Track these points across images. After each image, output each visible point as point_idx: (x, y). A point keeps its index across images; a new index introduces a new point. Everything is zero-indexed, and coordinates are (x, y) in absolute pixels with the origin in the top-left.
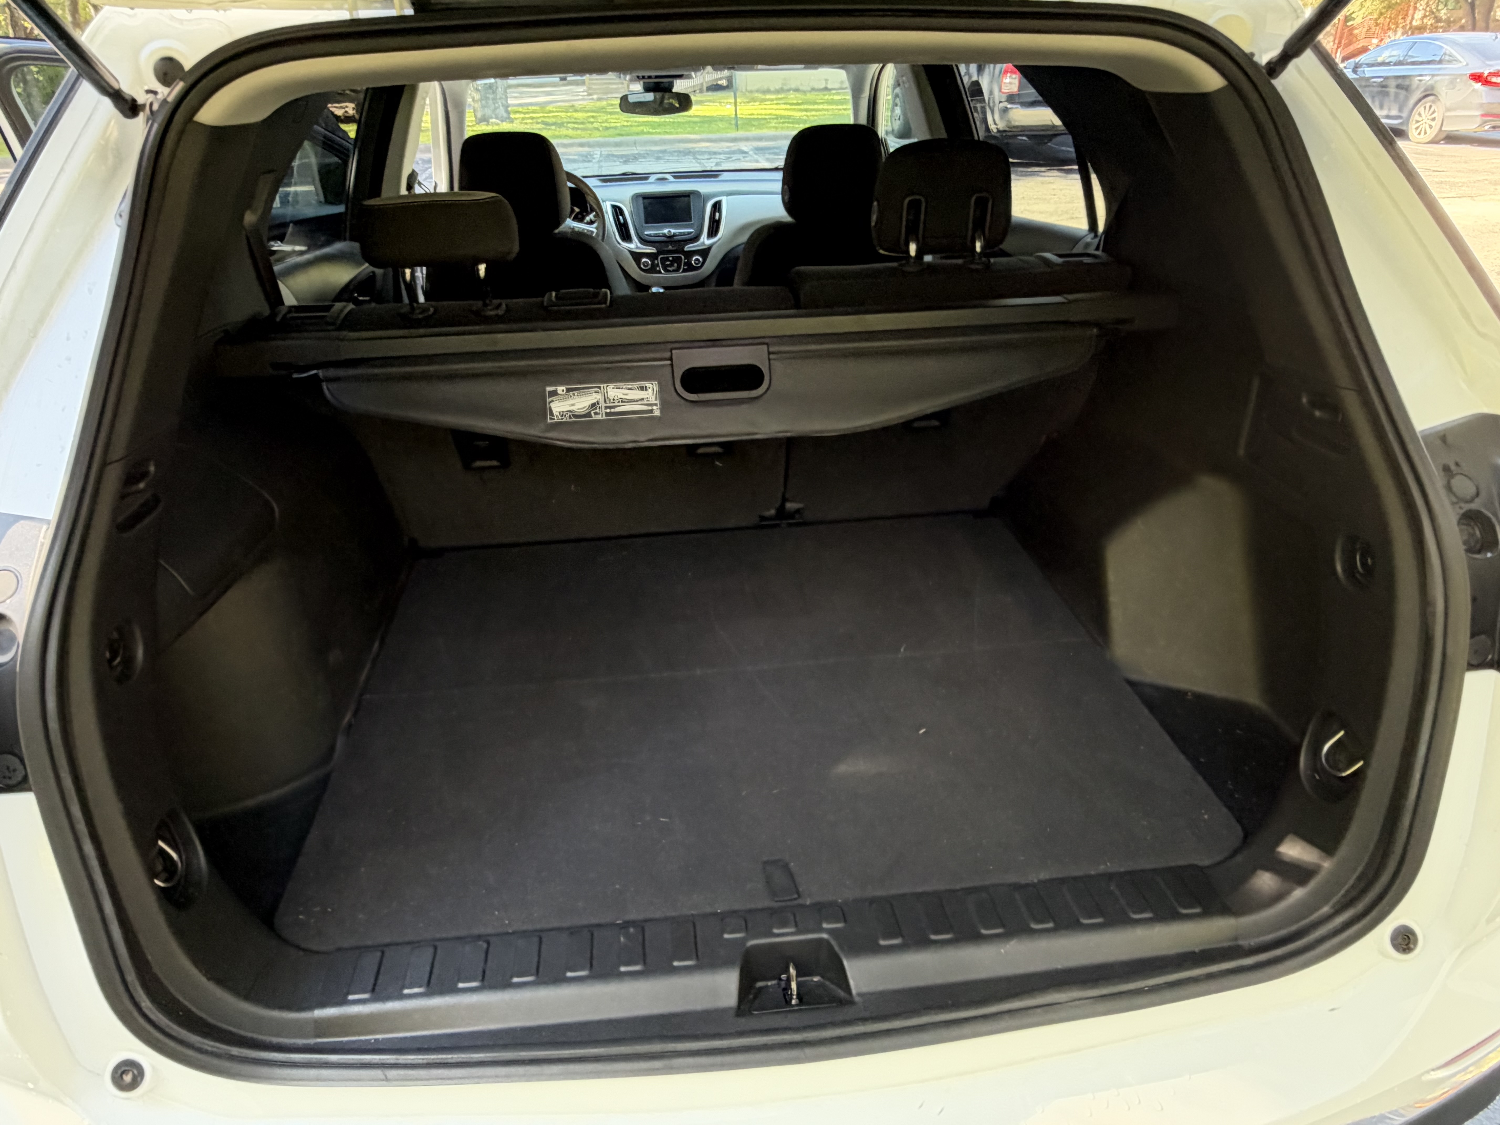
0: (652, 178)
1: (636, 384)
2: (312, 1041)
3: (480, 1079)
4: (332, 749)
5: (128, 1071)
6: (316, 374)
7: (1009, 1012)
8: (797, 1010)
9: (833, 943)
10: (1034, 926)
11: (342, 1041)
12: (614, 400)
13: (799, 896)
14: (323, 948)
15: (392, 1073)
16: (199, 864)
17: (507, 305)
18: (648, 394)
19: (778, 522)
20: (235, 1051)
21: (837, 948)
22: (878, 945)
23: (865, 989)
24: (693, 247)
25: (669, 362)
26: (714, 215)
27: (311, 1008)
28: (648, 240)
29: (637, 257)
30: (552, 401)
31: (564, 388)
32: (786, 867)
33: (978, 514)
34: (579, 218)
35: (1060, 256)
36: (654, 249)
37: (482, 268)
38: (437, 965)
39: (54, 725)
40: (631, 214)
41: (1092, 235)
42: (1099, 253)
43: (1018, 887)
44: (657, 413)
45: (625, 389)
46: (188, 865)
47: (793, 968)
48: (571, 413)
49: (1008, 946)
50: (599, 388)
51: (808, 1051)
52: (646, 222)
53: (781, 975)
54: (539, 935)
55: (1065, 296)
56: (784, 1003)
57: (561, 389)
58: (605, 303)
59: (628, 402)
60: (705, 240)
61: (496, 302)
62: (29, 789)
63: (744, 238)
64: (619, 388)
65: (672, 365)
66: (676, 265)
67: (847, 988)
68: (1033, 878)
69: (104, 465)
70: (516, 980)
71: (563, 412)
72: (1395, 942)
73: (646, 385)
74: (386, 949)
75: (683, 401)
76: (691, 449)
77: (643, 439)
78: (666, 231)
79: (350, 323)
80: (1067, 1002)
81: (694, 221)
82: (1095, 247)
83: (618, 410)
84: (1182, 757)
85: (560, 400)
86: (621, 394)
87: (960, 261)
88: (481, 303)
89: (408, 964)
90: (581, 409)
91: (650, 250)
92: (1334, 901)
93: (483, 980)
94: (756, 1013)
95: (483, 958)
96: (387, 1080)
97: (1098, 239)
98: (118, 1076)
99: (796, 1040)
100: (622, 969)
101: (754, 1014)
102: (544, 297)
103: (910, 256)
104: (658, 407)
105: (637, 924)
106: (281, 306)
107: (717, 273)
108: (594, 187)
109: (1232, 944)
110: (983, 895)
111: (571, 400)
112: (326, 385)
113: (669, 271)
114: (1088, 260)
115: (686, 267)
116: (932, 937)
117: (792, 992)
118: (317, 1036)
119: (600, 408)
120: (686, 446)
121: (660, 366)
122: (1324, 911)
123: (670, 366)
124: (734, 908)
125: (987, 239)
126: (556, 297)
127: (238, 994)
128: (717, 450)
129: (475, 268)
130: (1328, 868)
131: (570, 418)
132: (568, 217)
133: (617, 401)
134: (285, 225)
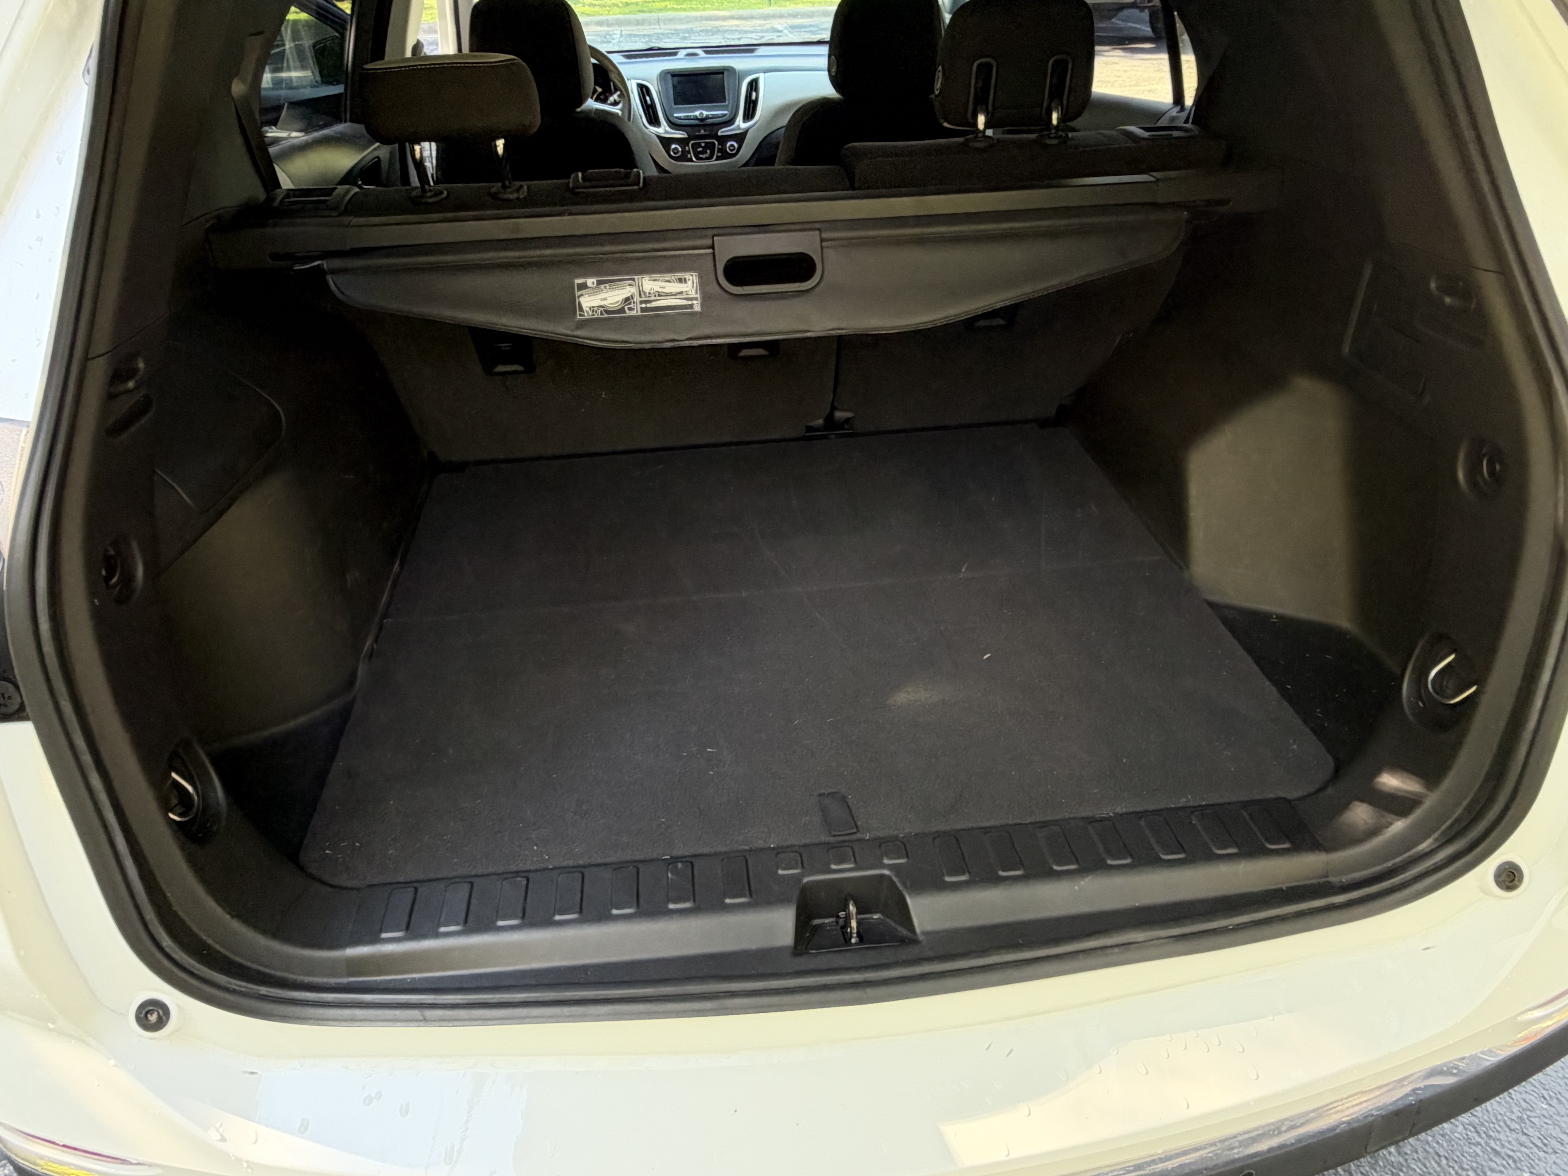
0: (682, 54)
1: (673, 276)
2: (345, 980)
3: (522, 1020)
4: (354, 675)
5: (153, 1010)
6: (318, 265)
8: (858, 949)
9: (894, 879)
10: (1110, 862)
11: (376, 981)
12: (650, 293)
13: (858, 831)
14: (351, 884)
15: (430, 1013)
16: (217, 797)
17: (528, 188)
18: (687, 287)
19: (827, 433)
20: (263, 990)
21: (899, 885)
22: (944, 881)
23: (929, 928)
24: (726, 131)
25: (710, 251)
26: (751, 95)
27: (342, 946)
28: (679, 123)
29: (666, 142)
30: (582, 295)
31: (594, 280)
32: (844, 799)
33: (1043, 423)
34: (602, 98)
35: (1147, 129)
36: (685, 133)
37: (500, 144)
38: (474, 901)
39: (49, 648)
40: (659, 94)
41: (1178, 108)
42: (1189, 125)
43: (1091, 820)
44: (697, 308)
45: (662, 281)
46: (205, 798)
47: (852, 905)
48: (602, 309)
49: (1082, 883)
50: (633, 280)
51: (870, 991)
52: (676, 104)
53: (839, 912)
54: (581, 870)
55: (1154, 174)
56: (842, 940)
57: (591, 282)
58: (638, 184)
59: (666, 296)
60: (740, 124)
61: (516, 183)
62: (26, 718)
63: (784, 121)
64: (655, 280)
65: (714, 254)
66: (708, 151)
67: (911, 926)
68: (1107, 811)
69: (86, 358)
70: (558, 918)
71: (593, 307)
72: (1499, 879)
73: (685, 277)
74: (420, 886)
75: (726, 295)
76: (734, 351)
77: (683, 337)
78: (697, 113)
79: (356, 207)
80: (1145, 941)
81: (729, 102)
82: (1183, 121)
83: (654, 304)
84: (1267, 683)
85: (590, 295)
86: (658, 287)
87: (1033, 136)
88: (500, 184)
89: (443, 901)
90: (613, 304)
91: (679, 135)
92: (1436, 835)
93: (523, 917)
94: (814, 952)
95: (523, 894)
96: (425, 1020)
97: (1186, 112)
98: (142, 1015)
99: (856, 980)
100: (671, 906)
101: (812, 953)
102: (570, 178)
103: (978, 129)
104: (699, 302)
105: (684, 860)
106: (278, 190)
107: (753, 161)
108: (619, 63)
109: (1322, 880)
110: (1055, 828)
111: (602, 294)
112: (332, 278)
113: (702, 159)
114: (1176, 134)
115: (719, 154)
116: (1002, 873)
117: (851, 931)
118: (350, 975)
119: (634, 303)
120: (730, 345)
121: (701, 255)
122: (1424, 846)
123: (711, 255)
124: (789, 843)
125: (1064, 111)
126: (583, 178)
127: (264, 932)
128: (761, 352)
129: (493, 144)
130: (1431, 800)
131: (602, 314)
132: (591, 96)
133: (654, 295)
134: (278, 108)
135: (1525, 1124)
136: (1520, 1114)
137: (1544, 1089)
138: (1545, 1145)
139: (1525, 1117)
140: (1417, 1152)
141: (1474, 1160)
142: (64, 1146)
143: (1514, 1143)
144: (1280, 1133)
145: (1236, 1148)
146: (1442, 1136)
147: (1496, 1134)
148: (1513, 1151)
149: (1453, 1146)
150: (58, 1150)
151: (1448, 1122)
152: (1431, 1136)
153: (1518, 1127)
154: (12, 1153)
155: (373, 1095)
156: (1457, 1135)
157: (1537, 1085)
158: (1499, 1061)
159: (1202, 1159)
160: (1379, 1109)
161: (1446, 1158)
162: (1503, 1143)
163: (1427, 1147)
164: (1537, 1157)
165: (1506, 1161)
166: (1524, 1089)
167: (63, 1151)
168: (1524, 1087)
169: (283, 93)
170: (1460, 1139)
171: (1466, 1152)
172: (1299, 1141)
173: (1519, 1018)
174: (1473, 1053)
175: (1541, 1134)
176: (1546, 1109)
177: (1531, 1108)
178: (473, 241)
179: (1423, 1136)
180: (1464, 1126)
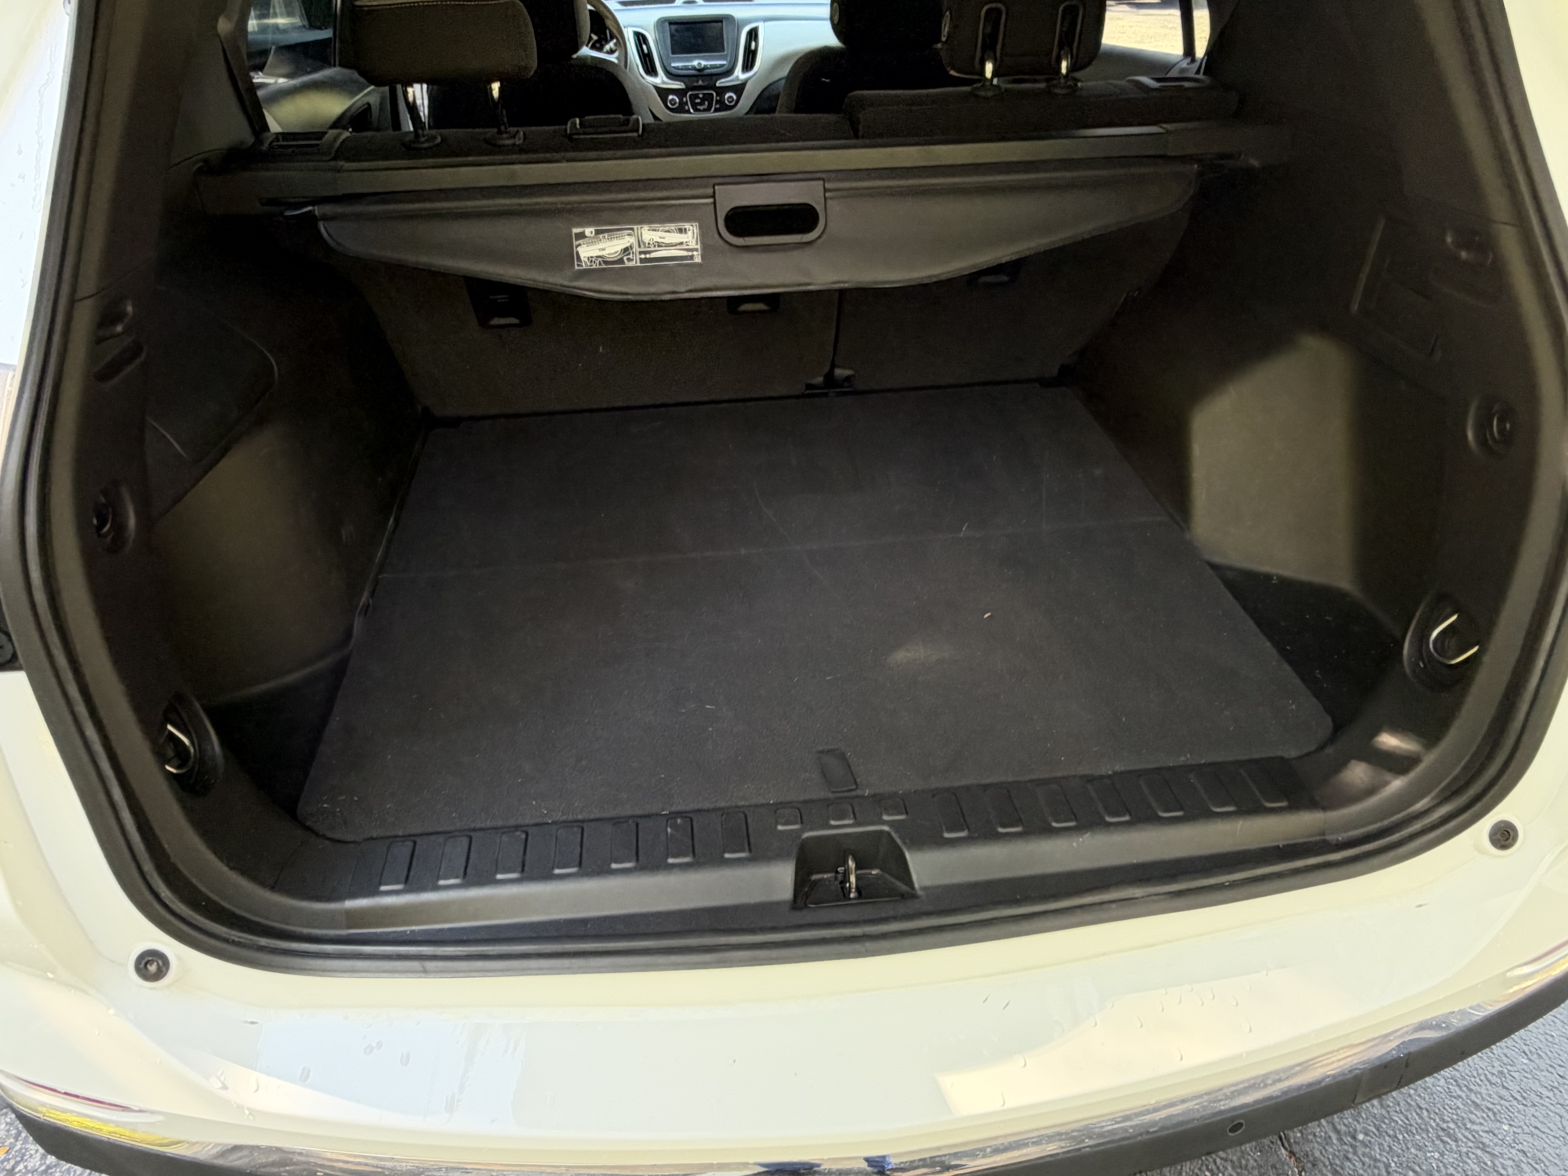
0: (679, 2)
1: (672, 226)
2: (344, 932)
4: (350, 630)
5: (153, 961)
6: (310, 211)
7: (1081, 907)
8: (857, 904)
9: (894, 835)
10: (1109, 819)
11: (375, 933)
12: (649, 244)
13: (857, 787)
14: (349, 837)
15: (430, 965)
16: (212, 748)
17: (524, 134)
18: (688, 237)
19: (826, 391)
20: (263, 941)
21: (899, 841)
22: (942, 837)
23: (928, 883)
24: (728, 81)
25: (711, 200)
26: (750, 46)
27: (341, 898)
28: (677, 73)
29: (663, 93)
30: (580, 245)
31: (592, 229)
32: (843, 757)
33: (1045, 383)
34: (598, 46)
35: (1158, 80)
36: (682, 84)
37: (496, 87)
38: (473, 855)
39: (40, 597)
40: (656, 43)
41: (1189, 60)
42: (1201, 76)
43: (1089, 779)
44: (698, 259)
45: (661, 231)
46: (201, 750)
47: (852, 861)
48: (600, 259)
49: (1081, 840)
50: (632, 229)
51: (869, 945)
52: (673, 53)
53: (838, 868)
54: (581, 824)
55: (1164, 125)
56: (841, 895)
57: (589, 231)
58: (637, 131)
59: (665, 246)
60: (739, 74)
61: (513, 130)
62: (19, 668)
63: (785, 72)
64: (655, 230)
65: (715, 203)
66: (706, 103)
67: (909, 881)
68: (1106, 769)
69: (72, 302)
70: (557, 871)
71: (592, 257)
72: (1494, 838)
73: (686, 227)
74: (418, 840)
75: (727, 247)
76: (734, 302)
77: (683, 289)
78: (695, 63)
79: (345, 152)
80: (1143, 897)
81: (728, 52)
82: (1195, 72)
83: (653, 255)
84: (1268, 644)
85: (588, 244)
86: (658, 237)
87: (1042, 85)
88: (496, 130)
89: (443, 854)
90: (612, 254)
91: (677, 85)
92: (1433, 794)
93: (523, 870)
94: (813, 906)
95: (522, 849)
96: (425, 972)
97: (1197, 65)
98: (142, 966)
99: (856, 934)
100: (671, 861)
101: (811, 907)
102: (566, 124)
103: (986, 78)
104: (699, 252)
105: (684, 815)
106: (267, 134)
107: (754, 110)
108: (616, 10)
109: (1318, 838)
110: (1054, 787)
111: (601, 244)
112: (323, 225)
113: (699, 110)
114: (1186, 84)
115: (718, 106)
116: (1001, 830)
117: (850, 885)
118: (349, 927)
119: (633, 253)
120: (729, 298)
121: (703, 204)
122: (1420, 806)
123: (713, 205)
124: (788, 799)
125: (1073, 60)
126: (580, 124)
127: (263, 884)
128: (761, 306)
129: (488, 87)
130: (1430, 759)
131: (600, 264)
132: (586, 42)
133: (653, 246)
134: (265, 53)
135: (1505, 1077)
136: (1500, 1069)
137: (1525, 1044)
138: (1524, 1098)
139: (1506, 1071)
140: (1399, 1105)
141: (1454, 1111)
142: (66, 1094)
143: (1494, 1096)
144: (1266, 1086)
145: (1221, 1100)
146: (1425, 1089)
147: (1477, 1087)
148: (1493, 1104)
149: (1434, 1099)
150: (58, 1097)
151: (1431, 1077)
152: (1413, 1089)
153: (1499, 1081)
154: (14, 1101)
155: (374, 1045)
156: (1439, 1088)
157: (1519, 1041)
158: (1486, 1016)
159: (1190, 1111)
160: (1364, 1063)
161: (1427, 1110)
162: (1484, 1096)
163: (1409, 1101)
164: (1517, 1110)
165: (1487, 1113)
166: (1506, 1044)
167: (64, 1099)
168: (1506, 1042)
169: (270, 37)
170: (1441, 1093)
171: (1448, 1105)
172: (1285, 1093)
173: (1508, 974)
174: (1462, 1008)
175: (1522, 1089)
176: (1526, 1064)
177: (1511, 1063)
178: (470, 188)
179: (1404, 1090)
180: (1446, 1080)
